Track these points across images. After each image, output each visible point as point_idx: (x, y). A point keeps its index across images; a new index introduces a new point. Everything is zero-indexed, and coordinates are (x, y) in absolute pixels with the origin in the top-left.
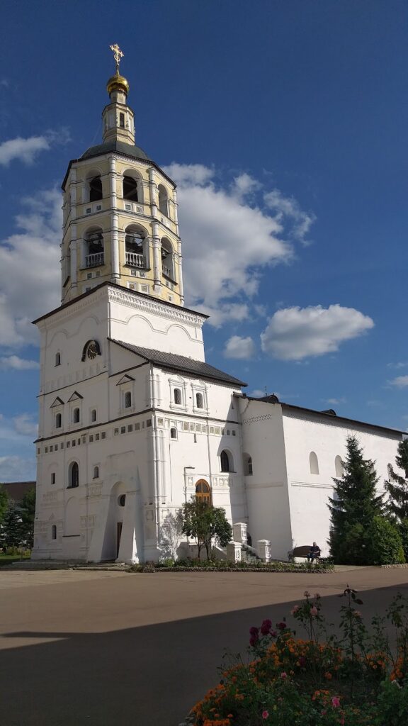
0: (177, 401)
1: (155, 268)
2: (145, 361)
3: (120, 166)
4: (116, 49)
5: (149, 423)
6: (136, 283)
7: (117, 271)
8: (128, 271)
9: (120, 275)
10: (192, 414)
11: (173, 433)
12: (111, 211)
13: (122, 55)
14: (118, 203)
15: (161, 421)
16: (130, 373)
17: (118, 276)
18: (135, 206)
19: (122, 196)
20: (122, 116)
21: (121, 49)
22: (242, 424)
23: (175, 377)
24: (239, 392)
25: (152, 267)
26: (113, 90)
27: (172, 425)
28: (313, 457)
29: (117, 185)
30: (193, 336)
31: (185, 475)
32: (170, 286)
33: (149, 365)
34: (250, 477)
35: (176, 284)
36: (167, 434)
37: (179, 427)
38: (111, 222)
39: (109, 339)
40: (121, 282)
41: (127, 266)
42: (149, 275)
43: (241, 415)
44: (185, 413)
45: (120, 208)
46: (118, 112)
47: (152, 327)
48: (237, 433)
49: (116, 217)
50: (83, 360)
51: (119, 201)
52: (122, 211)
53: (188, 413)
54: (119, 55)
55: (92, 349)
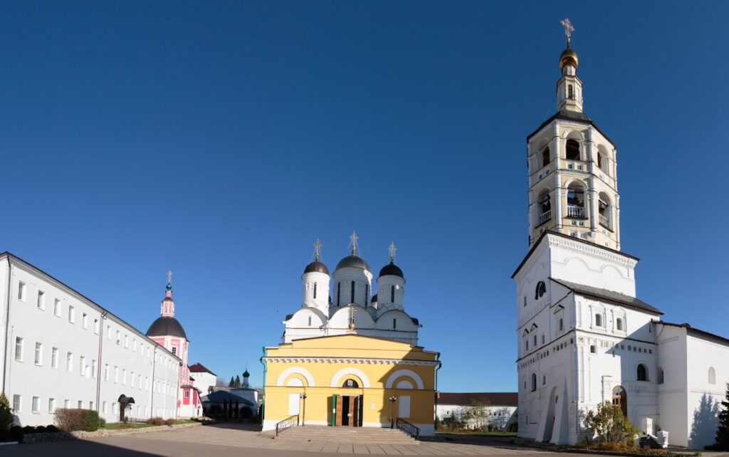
0: (598, 323)
1: (592, 217)
2: (570, 291)
3: (563, 130)
4: (566, 23)
5: (572, 341)
6: (576, 232)
7: (560, 223)
8: (570, 222)
9: (562, 225)
10: (612, 334)
11: (593, 349)
12: (555, 171)
13: (573, 29)
14: (562, 163)
15: (582, 339)
16: (561, 303)
17: (561, 227)
18: (576, 164)
19: (565, 157)
20: (570, 87)
21: (572, 24)
22: (657, 345)
23: (597, 304)
24: (657, 318)
25: (589, 217)
26: (565, 65)
27: (592, 343)
28: (712, 371)
29: (561, 148)
30: (625, 275)
31: (602, 382)
32: (607, 234)
33: (572, 293)
34: (661, 385)
35: (612, 232)
36: (587, 349)
37: (598, 345)
38: (555, 181)
39: (550, 278)
40: (562, 231)
41: (569, 217)
42: (587, 223)
43: (657, 338)
44: (605, 333)
45: (563, 168)
46: (568, 83)
47: (588, 268)
48: (653, 352)
49: (559, 176)
50: (536, 298)
51: (563, 161)
52: (565, 170)
53: (608, 333)
54: (570, 29)
55: (541, 289)
